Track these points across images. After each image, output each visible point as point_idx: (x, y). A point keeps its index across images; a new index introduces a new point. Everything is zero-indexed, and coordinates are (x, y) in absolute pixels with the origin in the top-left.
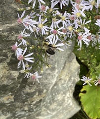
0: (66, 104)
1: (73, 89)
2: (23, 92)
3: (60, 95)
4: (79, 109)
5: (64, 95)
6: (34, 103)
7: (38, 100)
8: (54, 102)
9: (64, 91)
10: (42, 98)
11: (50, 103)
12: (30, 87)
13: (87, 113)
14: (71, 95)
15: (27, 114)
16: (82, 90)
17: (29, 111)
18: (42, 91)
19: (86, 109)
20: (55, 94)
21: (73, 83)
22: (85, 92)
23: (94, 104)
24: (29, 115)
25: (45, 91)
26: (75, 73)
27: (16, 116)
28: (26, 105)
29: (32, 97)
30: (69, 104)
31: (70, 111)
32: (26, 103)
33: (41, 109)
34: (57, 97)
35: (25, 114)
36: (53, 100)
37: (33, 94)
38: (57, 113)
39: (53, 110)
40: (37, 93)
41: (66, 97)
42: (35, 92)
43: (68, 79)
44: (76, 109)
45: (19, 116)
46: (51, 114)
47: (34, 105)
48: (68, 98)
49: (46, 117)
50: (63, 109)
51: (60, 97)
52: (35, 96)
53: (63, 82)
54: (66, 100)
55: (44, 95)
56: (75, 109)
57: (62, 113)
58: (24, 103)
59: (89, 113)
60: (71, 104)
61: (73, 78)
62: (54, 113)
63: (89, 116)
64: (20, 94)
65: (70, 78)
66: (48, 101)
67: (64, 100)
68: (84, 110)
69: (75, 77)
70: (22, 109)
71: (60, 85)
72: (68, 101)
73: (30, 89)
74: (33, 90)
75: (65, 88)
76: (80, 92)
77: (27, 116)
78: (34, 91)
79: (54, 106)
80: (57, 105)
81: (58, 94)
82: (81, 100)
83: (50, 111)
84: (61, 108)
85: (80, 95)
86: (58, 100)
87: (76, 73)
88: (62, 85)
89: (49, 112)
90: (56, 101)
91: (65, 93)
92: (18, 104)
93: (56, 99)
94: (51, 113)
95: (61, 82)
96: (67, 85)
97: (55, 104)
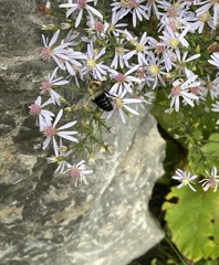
0: (134, 227)
1: (150, 192)
2: (43, 200)
3: (121, 206)
4: (161, 236)
5: (129, 207)
6: (66, 223)
7: (75, 218)
8: (106, 222)
9: (130, 197)
10: (82, 213)
11: (100, 225)
12: (57, 188)
13: (179, 248)
14: (145, 207)
15: (49, 248)
16: (169, 196)
17: (54, 240)
18: (84, 198)
19: (177, 239)
20: (111, 205)
21: (149, 181)
22: (174, 200)
23: (196, 228)
24: (54, 250)
25: (89, 197)
26: (154, 158)
27: (26, 250)
28: (48, 227)
29: (62, 210)
30: (140, 227)
31: (141, 242)
32: (47, 223)
33: (78, 237)
34: (114, 211)
35: (44, 247)
36: (106, 216)
37: (64, 204)
38: (113, 246)
39: (105, 239)
40: (73, 203)
41: (134, 212)
42: (69, 200)
43: (138, 172)
44: (154, 237)
45: (32, 250)
46: (99, 248)
47: (66, 228)
48: (138, 212)
49: (88, 254)
50: (126, 238)
51: (120, 211)
52: (67, 209)
53: (128, 178)
54: (134, 217)
55: (87, 207)
56: (152, 236)
57: (125, 245)
58: (43, 222)
59: (184, 247)
60: (144, 226)
61: (149, 170)
62: (106, 247)
63: (185, 254)
64: (37, 205)
65: (145, 169)
66: (96, 220)
67: (128, 217)
68: (174, 240)
69: (153, 167)
70: (38, 236)
71: (121, 184)
72: (137, 220)
73: (57, 193)
74: (64, 196)
75: (131, 191)
76: (165, 200)
77: (49, 252)
78: (66, 197)
79: (107, 230)
80: (115, 229)
81: (117, 204)
82: (166, 218)
83: (98, 241)
84: (123, 234)
85: (164, 208)
86: (117, 217)
87: (157, 159)
88: (126, 184)
89: (95, 242)
90: (111, 220)
91: (131, 202)
92: (32, 225)
93: (111, 215)
94: (101, 245)
95: (125, 179)
96: (137, 186)
97: (110, 226)
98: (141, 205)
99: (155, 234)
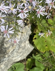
0: (27, 48)
1: (29, 38)
2: (3, 48)
3: (23, 43)
5: (25, 43)
6: (10, 52)
7: (13, 50)
8: (20, 48)
9: (25, 41)
10: (14, 48)
11: (18, 50)
12: (6, 44)
13: (39, 50)
15: (7, 59)
16: (34, 38)
17: (8, 57)
18: (14, 45)
19: (38, 48)
20: (20, 44)
21: (28, 35)
31: (29, 51)
32: (5, 53)
33: (14, 54)
34: (21, 45)
35: (6, 59)
36: (20, 47)
37: (9, 47)
38: (23, 54)
39: (20, 53)
40: (11, 46)
41: (26, 44)
42: (10, 46)
43: (26, 34)
45: (3, 61)
48: (27, 44)
49: (17, 57)
50: (25, 51)
51: (23, 45)
52: (10, 48)
53: (23, 36)
54: (26, 45)
55: (15, 46)
56: (31, 48)
57: (25, 53)
59: (40, 49)
60: (29, 47)
61: (28, 33)
62: (21, 54)
63: (41, 51)
64: (2, 49)
66: (17, 49)
67: (25, 46)
68: (37, 48)
70: (4, 57)
71: (22, 38)
72: (27, 46)
74: (8, 45)
75: (25, 39)
76: (33, 39)
78: (9, 45)
81: (22, 43)
82: (34, 43)
83: (19, 53)
84: (24, 50)
85: (33, 41)
86: (22, 46)
87: (29, 30)
88: (23, 38)
89: (18, 54)
90: (21, 48)
91: (25, 42)
92: (2, 55)
93: (21, 46)
94: (20, 54)
96: (26, 37)
97: (21, 49)
98: (28, 42)
99: (32, 48)
